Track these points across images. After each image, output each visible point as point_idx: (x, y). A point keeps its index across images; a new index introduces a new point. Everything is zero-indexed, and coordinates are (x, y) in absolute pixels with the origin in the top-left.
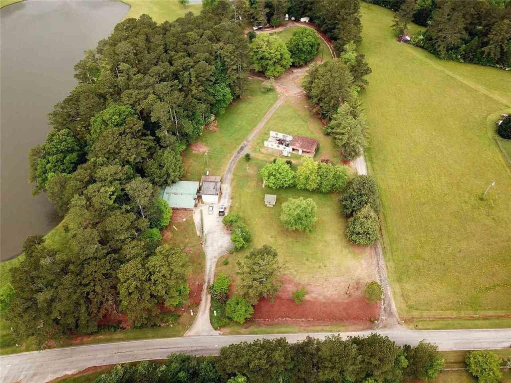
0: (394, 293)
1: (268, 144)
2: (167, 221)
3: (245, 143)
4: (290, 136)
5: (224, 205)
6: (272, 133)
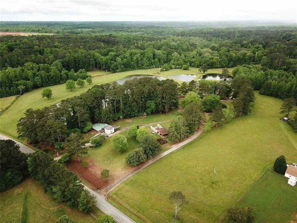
1: (151, 127)
2: (85, 130)
3: (146, 125)
4: (162, 128)
5: (109, 136)
6: (158, 125)
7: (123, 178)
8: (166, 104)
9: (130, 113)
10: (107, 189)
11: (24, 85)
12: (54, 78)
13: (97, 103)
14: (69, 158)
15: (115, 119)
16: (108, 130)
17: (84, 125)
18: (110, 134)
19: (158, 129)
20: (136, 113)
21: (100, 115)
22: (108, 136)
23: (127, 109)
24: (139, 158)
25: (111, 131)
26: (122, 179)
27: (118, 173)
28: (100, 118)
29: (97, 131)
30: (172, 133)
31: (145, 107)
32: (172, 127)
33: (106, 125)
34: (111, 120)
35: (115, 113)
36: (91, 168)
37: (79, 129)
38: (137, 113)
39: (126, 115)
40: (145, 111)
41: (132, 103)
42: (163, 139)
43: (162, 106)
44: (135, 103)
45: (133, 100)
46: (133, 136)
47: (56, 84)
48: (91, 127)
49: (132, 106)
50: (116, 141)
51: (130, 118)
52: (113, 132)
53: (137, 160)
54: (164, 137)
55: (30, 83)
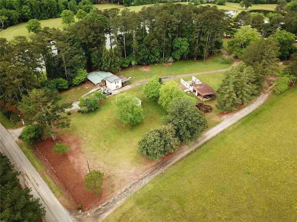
0: (121, 207)
1: (182, 81)
2: (76, 81)
3: (172, 77)
4: (201, 83)
5: (113, 93)
6: (194, 78)
7: (133, 185)
8: (205, 44)
9: (148, 57)
10: (97, 211)
11: (6, 15)
12: (49, 8)
13: (95, 38)
14: (36, 134)
15: (125, 66)
16: (111, 83)
17: (74, 73)
18: (114, 90)
19: (193, 84)
20: (157, 57)
21: (99, 58)
22: (111, 94)
23: (144, 50)
24: (165, 145)
25: (117, 84)
26: (130, 187)
27: (122, 171)
28: (101, 63)
29: (94, 84)
30: (226, 96)
31: (172, 48)
32: (228, 85)
33: (109, 74)
34: (118, 67)
35: (123, 56)
36: (73, 155)
37: (66, 80)
38: (159, 57)
39: (142, 60)
40: (171, 55)
41: (151, 40)
42: (205, 104)
43: (199, 48)
44: (156, 41)
45: (154, 36)
46: (153, 96)
47: (52, 18)
48: (85, 77)
49: (152, 45)
50: (122, 105)
51: (148, 65)
52: (119, 87)
53: (162, 150)
54: (205, 99)
55: (15, 14)
